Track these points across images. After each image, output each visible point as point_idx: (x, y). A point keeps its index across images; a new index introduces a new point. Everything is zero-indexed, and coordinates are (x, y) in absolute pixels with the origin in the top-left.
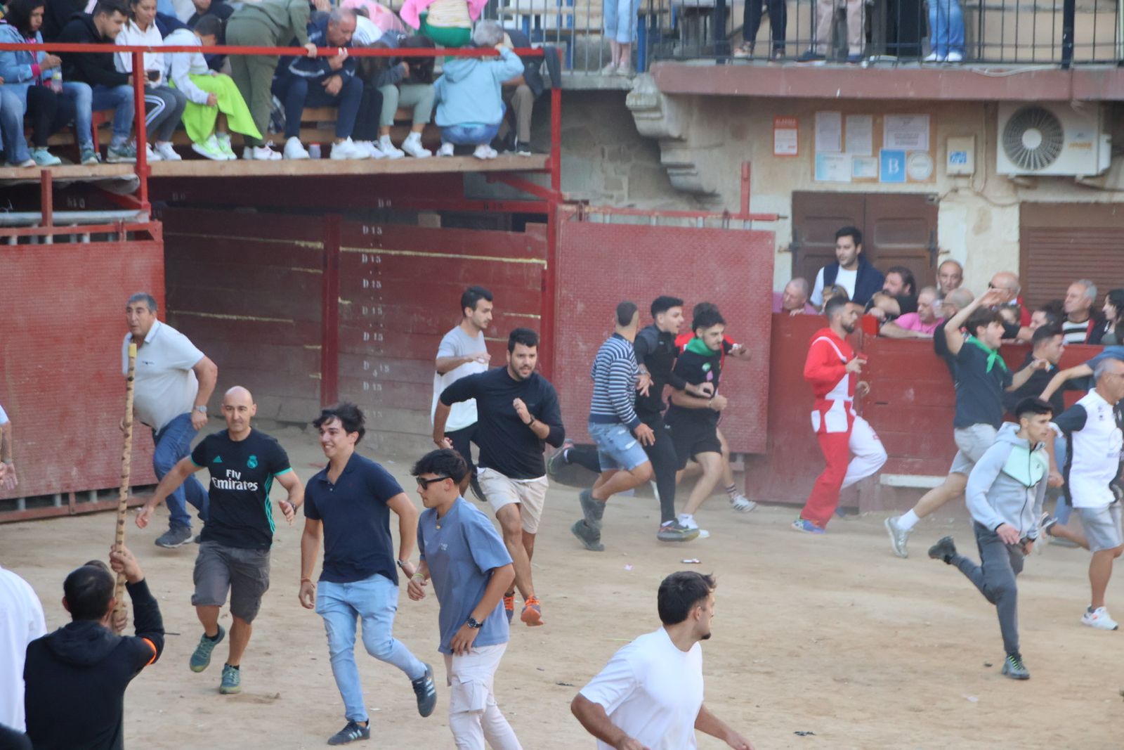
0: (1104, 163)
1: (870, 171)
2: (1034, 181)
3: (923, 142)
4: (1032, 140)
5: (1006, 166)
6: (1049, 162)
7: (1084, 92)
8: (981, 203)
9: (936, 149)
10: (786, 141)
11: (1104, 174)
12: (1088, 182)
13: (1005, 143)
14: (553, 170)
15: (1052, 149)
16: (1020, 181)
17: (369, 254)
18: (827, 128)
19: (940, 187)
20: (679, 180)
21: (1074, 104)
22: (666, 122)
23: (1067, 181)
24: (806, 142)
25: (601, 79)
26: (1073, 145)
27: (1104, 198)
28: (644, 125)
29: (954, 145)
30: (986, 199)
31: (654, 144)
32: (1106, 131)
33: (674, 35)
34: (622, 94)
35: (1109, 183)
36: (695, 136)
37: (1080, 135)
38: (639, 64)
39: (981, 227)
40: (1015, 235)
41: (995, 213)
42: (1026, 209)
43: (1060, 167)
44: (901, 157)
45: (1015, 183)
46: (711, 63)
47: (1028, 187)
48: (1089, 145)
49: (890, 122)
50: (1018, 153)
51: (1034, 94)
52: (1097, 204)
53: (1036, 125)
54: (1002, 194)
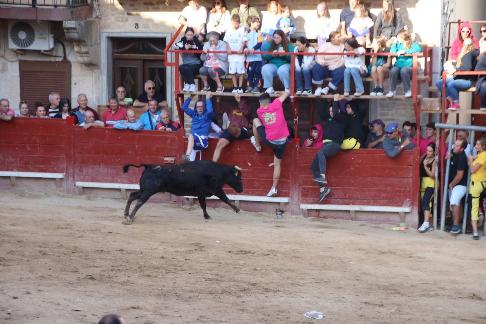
0: (52, 46)
2: (24, 52)
4: (22, 35)
5: (12, 45)
6: (30, 44)
7: (42, 17)
8: (3, 60)
11: (51, 50)
12: (46, 53)
13: (11, 36)
15: (30, 39)
16: (19, 52)
21: (38, 22)
23: (37, 52)
26: (39, 38)
27: (52, 59)
30: (5, 58)
32: (51, 33)
35: (54, 53)
37: (41, 34)
39: (3, 70)
40: (18, 74)
41: (9, 64)
42: (22, 64)
43: (33, 47)
45: (17, 52)
47: (22, 54)
48: (45, 38)
50: (16, 40)
51: (22, 17)
52: (50, 62)
53: (24, 30)
54: (11, 57)
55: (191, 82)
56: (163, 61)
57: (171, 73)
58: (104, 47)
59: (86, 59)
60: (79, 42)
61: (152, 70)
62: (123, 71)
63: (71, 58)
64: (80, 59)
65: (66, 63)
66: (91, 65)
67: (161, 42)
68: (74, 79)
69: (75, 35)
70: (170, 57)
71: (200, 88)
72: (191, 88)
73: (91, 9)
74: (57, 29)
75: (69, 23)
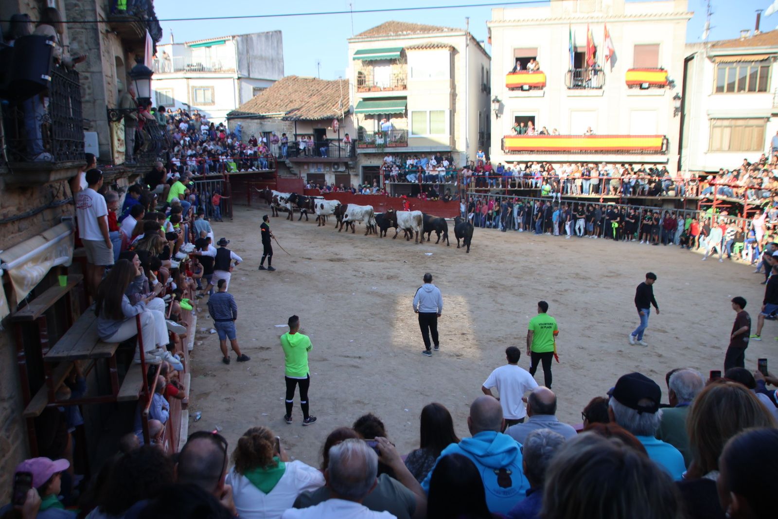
0: (345, 170)
1: (316, 171)
2: (336, 172)
3: (323, 167)
4: (336, 167)
5: (333, 170)
7: (342, 161)
9: (324, 168)
10: (306, 167)
12: (343, 172)
14: (276, 172)
15: (338, 168)
17: (253, 183)
18: (311, 165)
19: (325, 172)
20: (292, 172)
22: (291, 165)
23: (341, 172)
24: (308, 167)
26: (341, 167)
27: (345, 174)
28: (288, 166)
29: (326, 167)
30: (331, 174)
31: (289, 168)
33: (291, 155)
34: (284, 162)
35: (345, 172)
36: (294, 167)
38: (287, 158)
39: (330, 177)
40: (334, 178)
41: (332, 176)
42: (336, 175)
43: (339, 170)
44: (320, 169)
45: (334, 172)
48: (343, 167)
49: (318, 165)
50: (334, 168)
51: (336, 161)
53: (336, 165)
55: (387, 180)
56: (379, 173)
57: (381, 177)
58: (360, 169)
59: (355, 173)
60: (353, 168)
61: (376, 176)
62: (366, 176)
63: (350, 173)
64: (353, 173)
65: (349, 175)
66: (357, 175)
67: (378, 167)
68: (351, 180)
69: (352, 166)
70: (381, 172)
71: (391, 181)
72: (387, 182)
73: (357, 158)
74: (346, 165)
75: (350, 163)
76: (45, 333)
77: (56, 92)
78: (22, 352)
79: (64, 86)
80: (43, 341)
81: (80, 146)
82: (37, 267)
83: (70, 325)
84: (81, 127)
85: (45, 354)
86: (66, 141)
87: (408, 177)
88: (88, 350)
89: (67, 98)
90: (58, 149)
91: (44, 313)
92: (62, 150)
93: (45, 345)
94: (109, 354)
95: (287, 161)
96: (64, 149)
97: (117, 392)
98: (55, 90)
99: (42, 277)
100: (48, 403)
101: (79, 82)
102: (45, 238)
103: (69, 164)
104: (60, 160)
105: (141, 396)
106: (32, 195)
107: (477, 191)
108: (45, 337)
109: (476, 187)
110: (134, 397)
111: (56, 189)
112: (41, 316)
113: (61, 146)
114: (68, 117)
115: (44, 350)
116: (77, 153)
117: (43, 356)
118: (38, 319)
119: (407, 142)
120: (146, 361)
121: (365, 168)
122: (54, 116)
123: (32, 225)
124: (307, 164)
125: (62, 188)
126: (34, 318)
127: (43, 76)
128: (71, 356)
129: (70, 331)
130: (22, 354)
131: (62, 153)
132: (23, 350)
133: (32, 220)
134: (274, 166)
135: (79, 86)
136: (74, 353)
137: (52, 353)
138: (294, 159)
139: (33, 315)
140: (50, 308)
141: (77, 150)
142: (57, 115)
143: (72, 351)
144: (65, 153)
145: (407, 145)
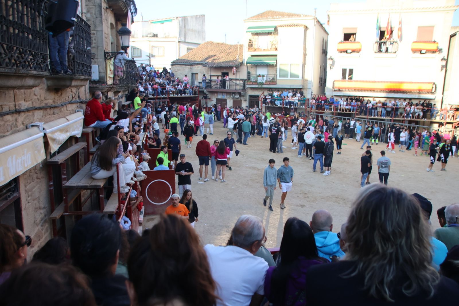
1: (222, 97)
3: (226, 95)
4: (233, 95)
5: (232, 97)
7: (237, 92)
10: (216, 95)
12: (237, 98)
14: (198, 96)
15: (235, 96)
18: (219, 94)
19: (227, 98)
22: (207, 93)
24: (217, 95)
25: (202, 90)
28: (205, 93)
29: (228, 95)
31: (206, 95)
35: (239, 98)
36: (209, 94)
38: (205, 89)
39: (230, 101)
40: (232, 102)
42: (233, 100)
43: (235, 97)
44: (224, 96)
46: (210, 89)
48: (237, 95)
49: (223, 94)
51: (234, 92)
52: (238, 100)
54: (231, 99)
56: (259, 100)
57: (260, 102)
58: (248, 97)
60: (243, 96)
61: (256, 102)
62: (251, 102)
63: (242, 99)
65: (241, 100)
66: (245, 100)
67: (258, 96)
68: (242, 103)
69: (243, 95)
70: (260, 99)
71: (266, 105)
73: (246, 90)
74: (240, 94)
75: (242, 93)
76: (65, 172)
77: (78, 35)
78: (52, 182)
79: (82, 32)
80: (63, 177)
81: (89, 68)
82: (62, 135)
83: (78, 170)
84: (90, 57)
85: (64, 184)
86: (82, 63)
87: (276, 102)
88: (88, 183)
89: (83, 39)
90: (77, 67)
91: (65, 161)
92: (79, 68)
93: (65, 179)
94: (100, 186)
95: (205, 91)
96: (81, 68)
97: (103, 209)
98: (77, 33)
99: (65, 141)
100: (64, 213)
101: (90, 31)
102: (67, 119)
103: (83, 77)
104: (78, 74)
105: (116, 212)
106: (61, 95)
107: (316, 112)
108: (64, 174)
109: (316, 110)
110: (113, 212)
111: (74, 93)
112: (63, 162)
113: (79, 66)
114: (83, 50)
115: (64, 182)
116: (87, 71)
117: (63, 185)
118: (61, 163)
119: (276, 82)
120: (120, 192)
121: (251, 96)
122: (76, 48)
123: (60, 112)
124: (217, 92)
125: (77, 93)
126: (59, 163)
127: (72, 19)
128: (78, 186)
129: (78, 173)
130: (52, 183)
131: (79, 70)
132: (52, 181)
133: (61, 109)
134: (197, 93)
135: (90, 34)
136: (81, 184)
137: (68, 184)
138: (210, 90)
139: (59, 161)
140: (68, 159)
141: (87, 70)
142: (78, 48)
143: (79, 184)
144: (81, 70)
145: (276, 83)
